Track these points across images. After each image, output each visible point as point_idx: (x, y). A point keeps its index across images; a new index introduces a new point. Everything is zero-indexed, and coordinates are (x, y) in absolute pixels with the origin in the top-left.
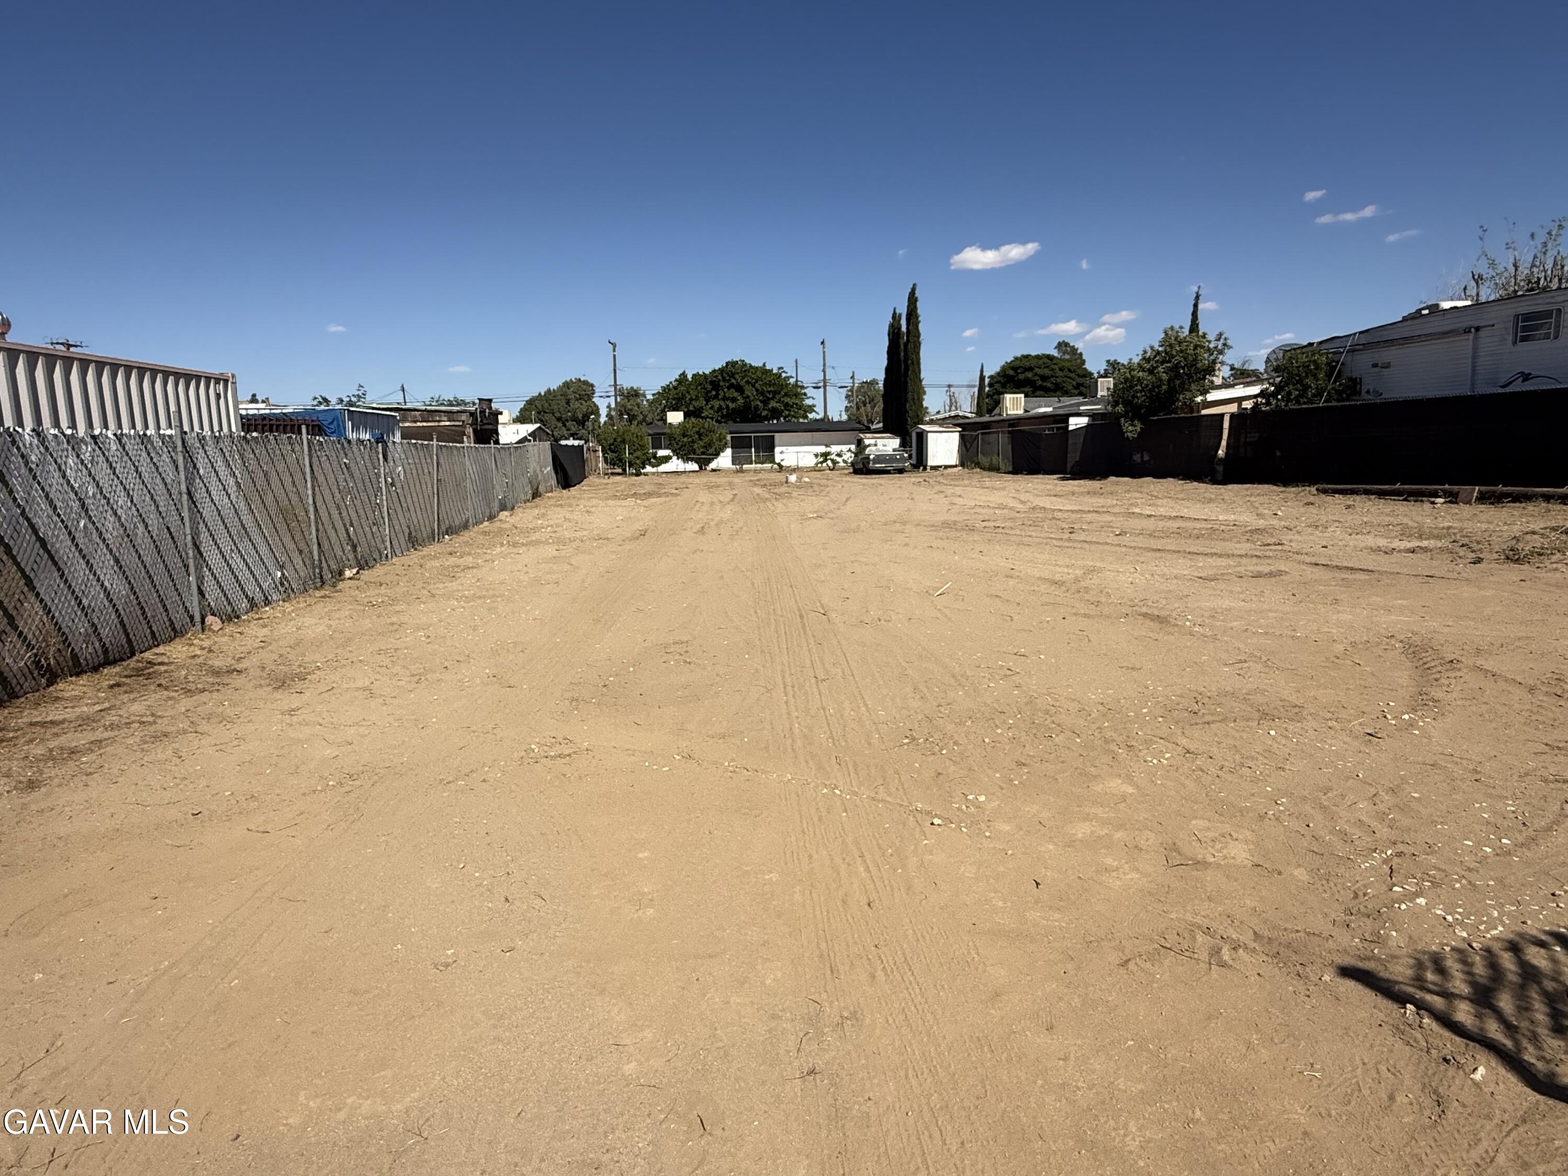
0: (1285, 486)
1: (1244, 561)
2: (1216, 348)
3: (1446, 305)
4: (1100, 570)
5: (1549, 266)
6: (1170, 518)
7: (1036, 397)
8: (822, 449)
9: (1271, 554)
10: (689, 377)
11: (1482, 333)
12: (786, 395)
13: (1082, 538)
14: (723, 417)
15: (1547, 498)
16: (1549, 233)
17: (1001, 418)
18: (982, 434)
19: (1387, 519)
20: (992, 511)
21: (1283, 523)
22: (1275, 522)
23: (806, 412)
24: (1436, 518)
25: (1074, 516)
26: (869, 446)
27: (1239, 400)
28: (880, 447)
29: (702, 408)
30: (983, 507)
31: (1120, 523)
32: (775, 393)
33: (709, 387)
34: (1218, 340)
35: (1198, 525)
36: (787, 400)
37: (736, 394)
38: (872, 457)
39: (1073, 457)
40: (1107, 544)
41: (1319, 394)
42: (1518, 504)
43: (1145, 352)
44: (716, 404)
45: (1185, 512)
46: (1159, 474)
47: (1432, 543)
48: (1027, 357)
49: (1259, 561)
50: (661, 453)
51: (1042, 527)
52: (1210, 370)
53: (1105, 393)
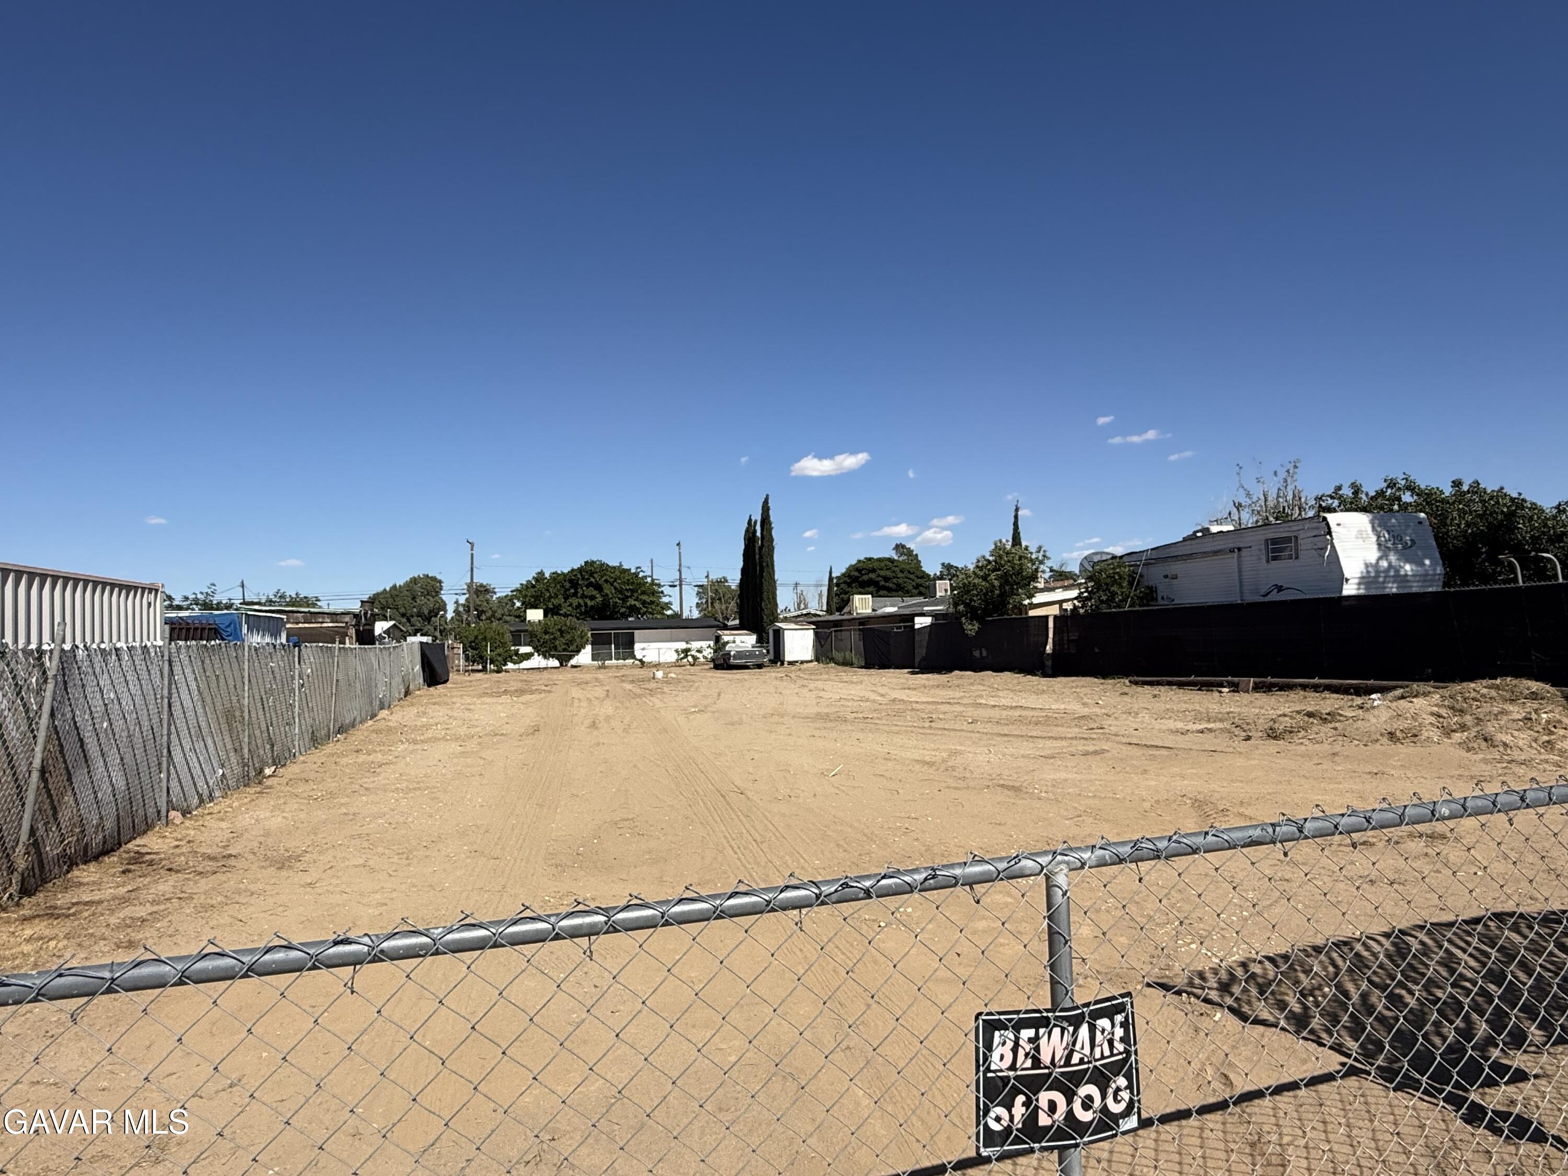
0: (1104, 678)
1: (1075, 742)
2: (1037, 558)
3: (1215, 529)
4: (961, 753)
5: (1290, 497)
6: (1012, 708)
7: (880, 596)
8: (682, 645)
9: (1095, 736)
10: (547, 575)
11: (1244, 553)
12: (643, 593)
13: (941, 726)
14: (581, 614)
15: (1304, 687)
16: (1288, 471)
17: (850, 617)
18: (835, 631)
19: (1185, 706)
20: (856, 704)
21: (1103, 711)
22: (1097, 710)
23: (663, 609)
24: (1222, 705)
25: (930, 707)
26: (728, 643)
27: (1060, 602)
28: (738, 642)
29: (560, 605)
30: (848, 700)
31: (971, 712)
32: (633, 591)
33: (567, 585)
34: (1039, 552)
35: (1035, 713)
36: (645, 597)
37: (595, 593)
38: (732, 653)
39: (920, 652)
40: (963, 730)
41: (1124, 600)
42: (1283, 693)
43: (978, 561)
44: (575, 601)
45: (1023, 703)
46: (998, 669)
47: (1218, 725)
48: (870, 559)
49: (1085, 742)
50: (524, 650)
51: (905, 717)
52: (1034, 577)
53: (943, 594)
